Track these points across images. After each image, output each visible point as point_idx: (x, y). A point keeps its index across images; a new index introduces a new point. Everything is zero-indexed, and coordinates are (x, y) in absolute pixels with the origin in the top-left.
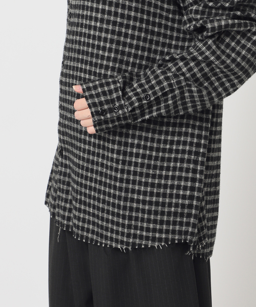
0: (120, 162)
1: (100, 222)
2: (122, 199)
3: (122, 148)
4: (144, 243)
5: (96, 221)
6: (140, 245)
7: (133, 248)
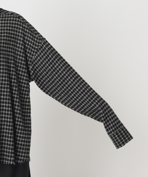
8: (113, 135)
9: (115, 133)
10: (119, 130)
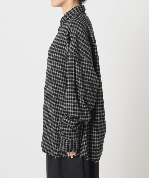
0: (56, 123)
1: (49, 146)
2: (56, 138)
3: (57, 118)
4: (64, 155)
5: (48, 145)
6: (62, 156)
7: (60, 157)
8: (65, 139)
9: (67, 140)
10: (72, 140)
